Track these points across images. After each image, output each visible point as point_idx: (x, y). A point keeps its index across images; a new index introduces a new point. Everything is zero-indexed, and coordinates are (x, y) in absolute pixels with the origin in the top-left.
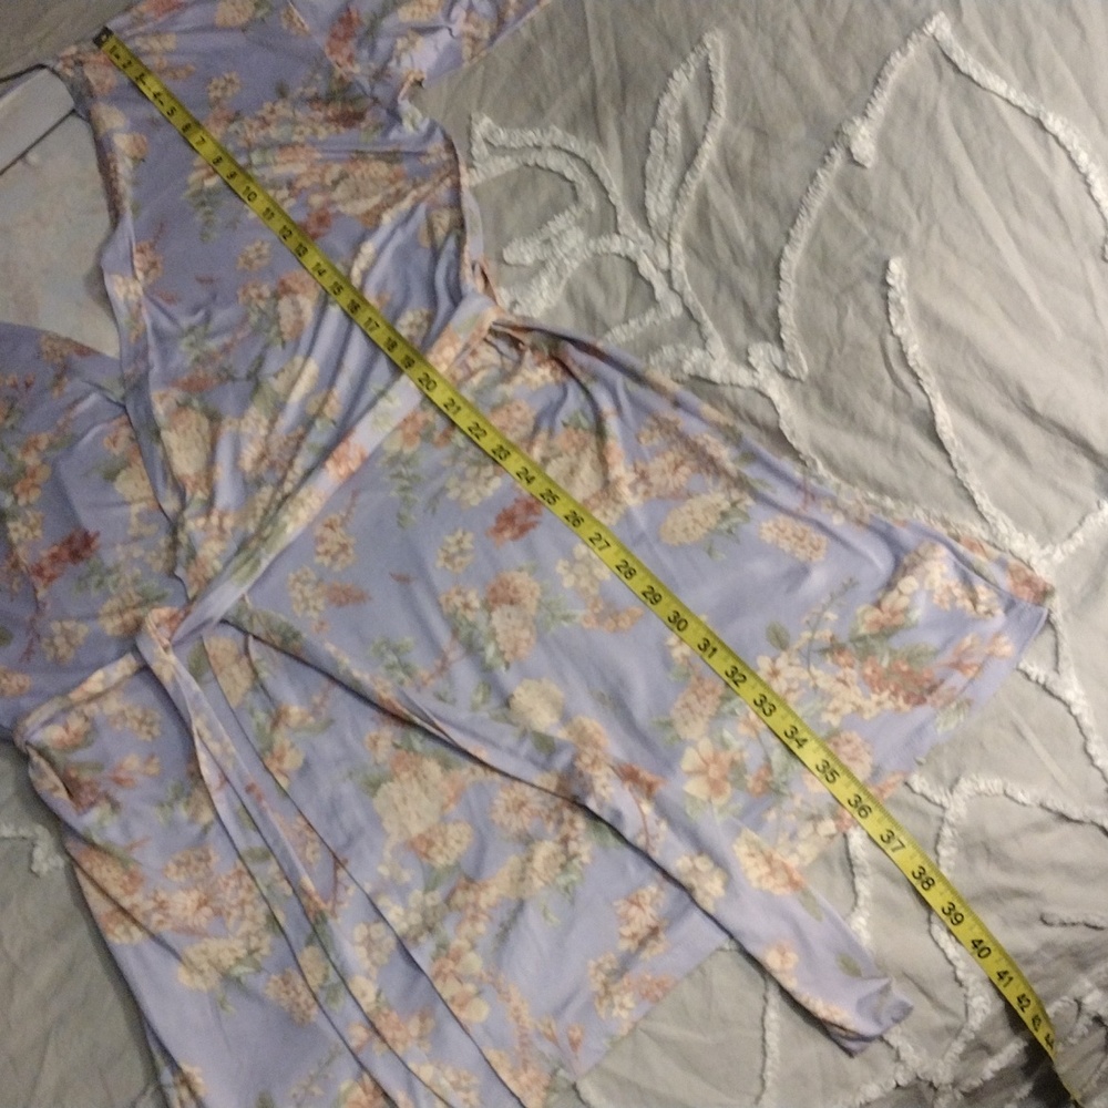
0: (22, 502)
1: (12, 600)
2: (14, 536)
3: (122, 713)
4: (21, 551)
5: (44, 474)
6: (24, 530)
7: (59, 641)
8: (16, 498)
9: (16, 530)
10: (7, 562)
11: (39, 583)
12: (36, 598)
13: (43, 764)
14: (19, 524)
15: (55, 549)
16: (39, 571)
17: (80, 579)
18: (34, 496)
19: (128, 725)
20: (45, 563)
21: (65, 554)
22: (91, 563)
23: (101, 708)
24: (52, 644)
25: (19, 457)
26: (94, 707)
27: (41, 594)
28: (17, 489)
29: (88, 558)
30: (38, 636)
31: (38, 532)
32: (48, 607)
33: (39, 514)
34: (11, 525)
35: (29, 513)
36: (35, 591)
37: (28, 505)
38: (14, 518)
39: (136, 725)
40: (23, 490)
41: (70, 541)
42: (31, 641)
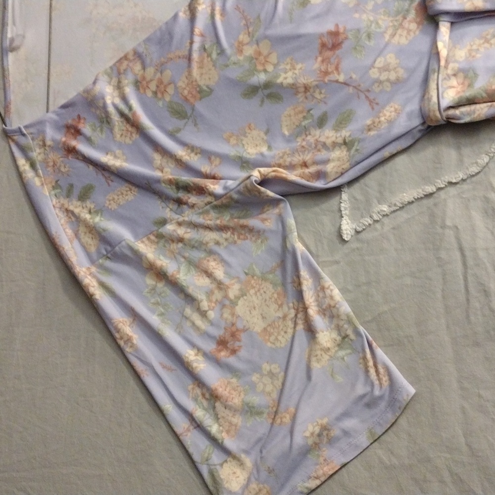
0: (270, 68)
1: (325, 103)
2: (290, 81)
3: (470, 51)
4: (302, 80)
5: (265, 48)
6: (290, 74)
7: (383, 77)
8: (265, 71)
9: (286, 78)
10: (300, 95)
11: (335, 76)
12: (342, 83)
13: (464, 109)
14: (283, 75)
15: (320, 59)
16: (326, 73)
17: (355, 49)
18: (273, 58)
19: (482, 50)
20: (323, 68)
21: (328, 53)
22: (350, 37)
23: (456, 61)
24: (381, 82)
25: (241, 58)
26: (451, 66)
27: (341, 78)
28: (260, 68)
29: (346, 38)
30: (368, 91)
31: (299, 66)
32: (354, 76)
33: (288, 60)
34: (279, 81)
35: (282, 66)
36: (337, 81)
37: (275, 66)
38: (277, 76)
39: (486, 45)
40: (263, 65)
41: (323, 45)
42: (367, 97)
